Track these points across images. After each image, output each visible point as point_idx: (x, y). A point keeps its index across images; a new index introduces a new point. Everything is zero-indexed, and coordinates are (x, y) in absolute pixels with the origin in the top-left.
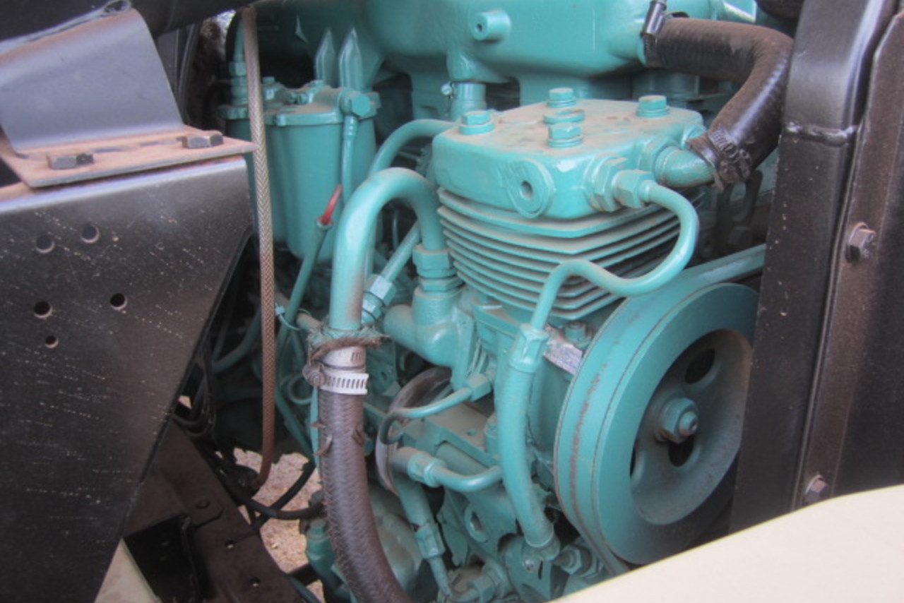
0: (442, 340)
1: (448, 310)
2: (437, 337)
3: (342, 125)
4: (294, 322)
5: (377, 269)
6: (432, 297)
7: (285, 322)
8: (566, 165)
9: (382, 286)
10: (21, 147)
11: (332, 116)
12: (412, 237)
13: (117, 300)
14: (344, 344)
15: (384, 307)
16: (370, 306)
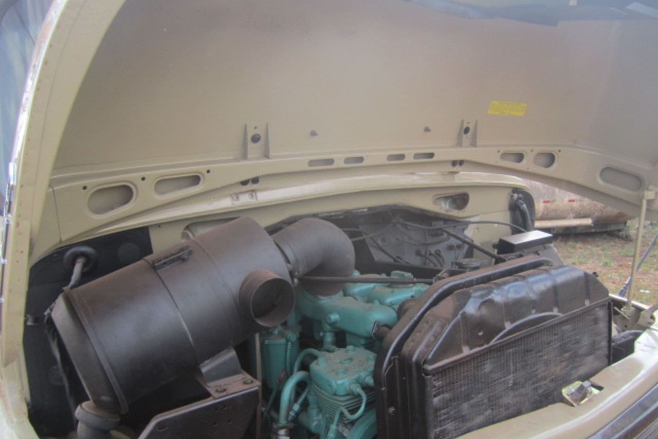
0: (316, 425)
1: (318, 415)
2: (314, 424)
3: (287, 344)
4: (269, 413)
5: (296, 401)
6: (313, 411)
7: (265, 414)
8: (339, 382)
9: (296, 407)
10: (209, 384)
11: (283, 341)
12: (307, 390)
13: (229, 421)
14: (282, 428)
15: (297, 414)
16: (292, 414)
